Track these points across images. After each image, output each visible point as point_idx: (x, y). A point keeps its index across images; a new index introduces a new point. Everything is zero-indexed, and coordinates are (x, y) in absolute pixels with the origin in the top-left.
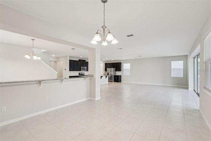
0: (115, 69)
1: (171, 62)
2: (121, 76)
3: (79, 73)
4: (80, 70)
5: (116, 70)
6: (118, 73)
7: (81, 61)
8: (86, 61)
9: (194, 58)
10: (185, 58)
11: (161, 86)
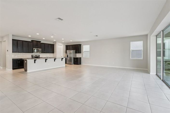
0: (74, 51)
1: (130, 42)
2: (81, 58)
3: (32, 55)
4: (33, 52)
5: (76, 53)
6: (78, 55)
7: (34, 42)
8: (41, 42)
9: (156, 36)
10: (145, 38)
11: (119, 69)
